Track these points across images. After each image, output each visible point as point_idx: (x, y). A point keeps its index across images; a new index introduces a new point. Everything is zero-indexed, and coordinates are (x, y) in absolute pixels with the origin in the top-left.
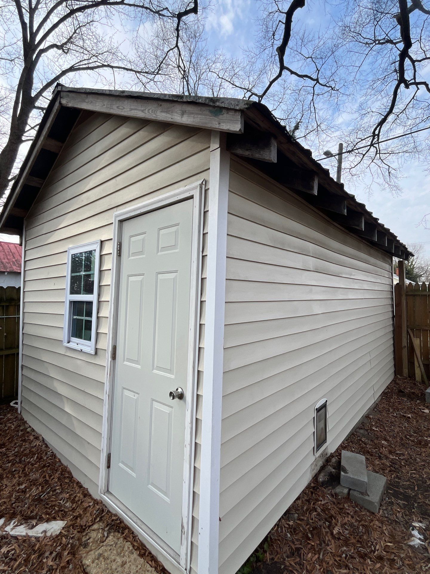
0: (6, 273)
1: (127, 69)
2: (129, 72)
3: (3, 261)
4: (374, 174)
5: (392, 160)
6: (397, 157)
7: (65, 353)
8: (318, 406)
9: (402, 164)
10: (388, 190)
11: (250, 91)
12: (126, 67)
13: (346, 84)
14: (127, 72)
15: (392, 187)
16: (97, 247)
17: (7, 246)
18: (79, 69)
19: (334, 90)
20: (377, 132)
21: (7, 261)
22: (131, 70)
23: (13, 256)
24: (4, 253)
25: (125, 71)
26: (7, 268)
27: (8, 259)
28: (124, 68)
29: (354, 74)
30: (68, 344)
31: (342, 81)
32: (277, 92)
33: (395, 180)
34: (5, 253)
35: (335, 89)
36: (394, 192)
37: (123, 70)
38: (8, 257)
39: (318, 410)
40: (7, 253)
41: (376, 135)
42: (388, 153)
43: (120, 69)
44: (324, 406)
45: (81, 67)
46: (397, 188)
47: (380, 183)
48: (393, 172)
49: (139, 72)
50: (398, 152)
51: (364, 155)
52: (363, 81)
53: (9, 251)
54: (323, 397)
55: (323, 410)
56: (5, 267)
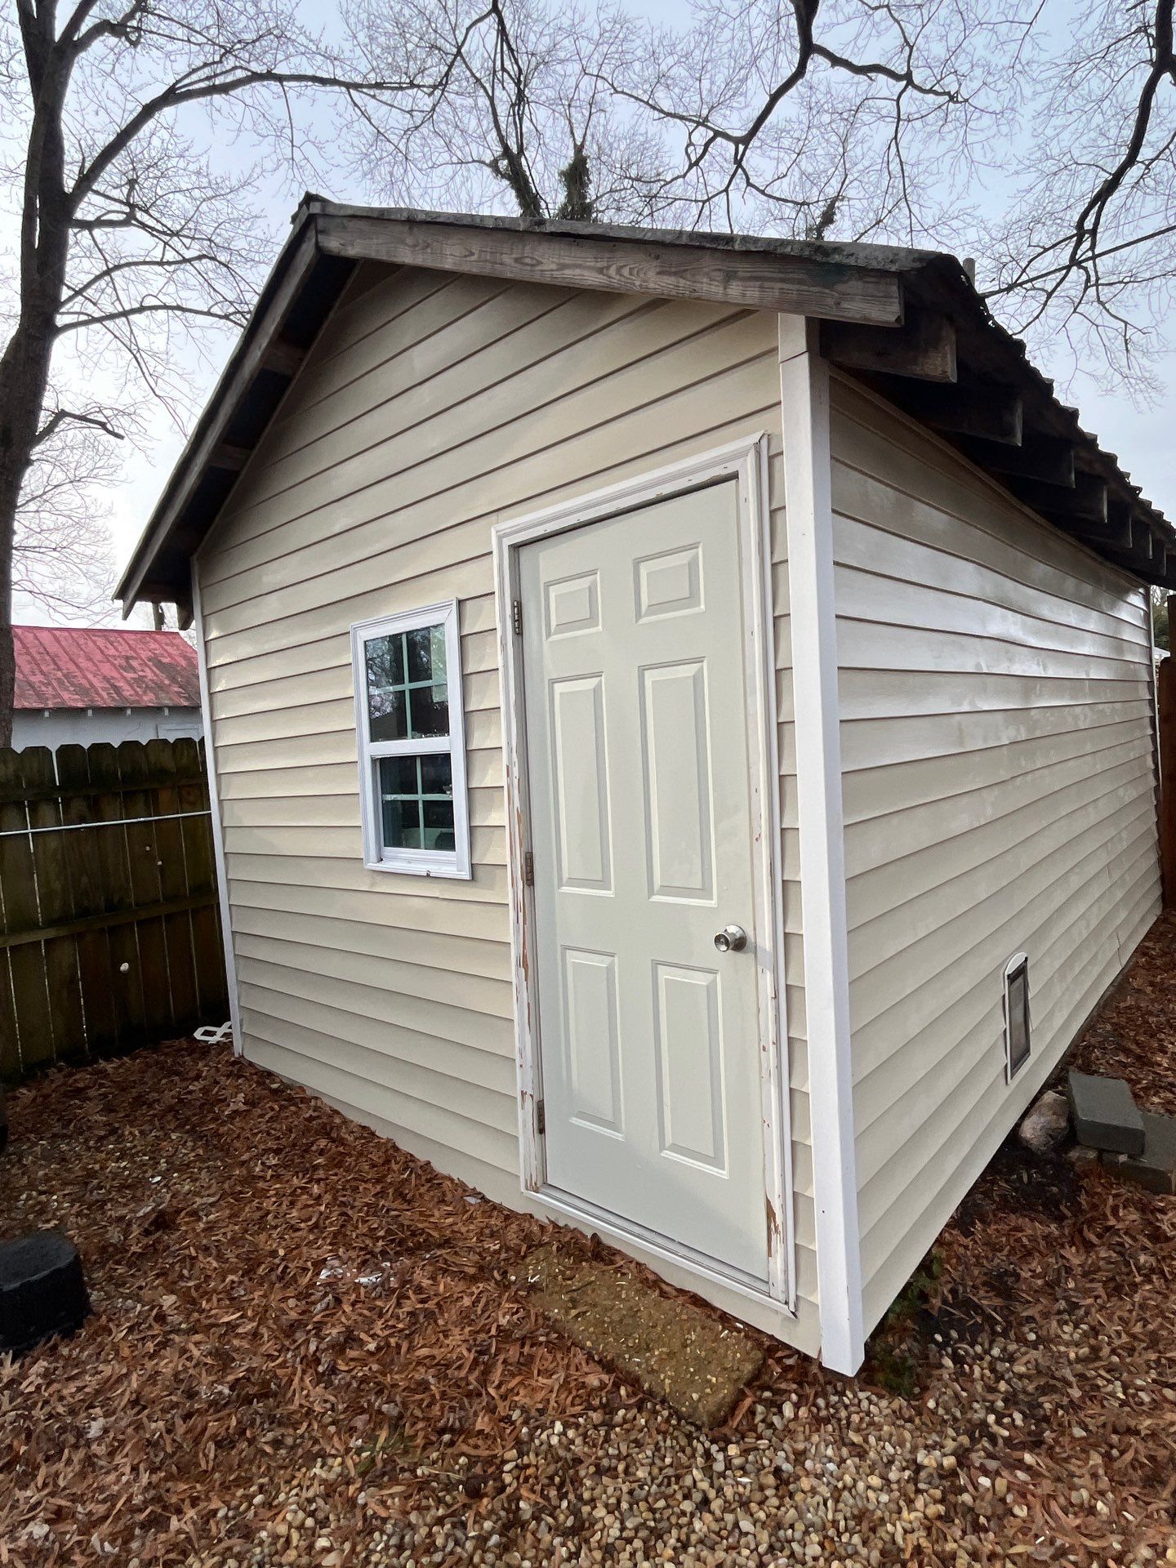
0: (47, 714)
1: (323, 81)
2: (328, 88)
3: (32, 679)
4: (1081, 346)
5: (1131, 303)
6: (1147, 290)
7: (372, 885)
8: (1011, 968)
9: (1163, 311)
10: (1121, 391)
11: (703, 124)
12: (320, 74)
13: (990, 79)
14: (323, 88)
15: (1132, 381)
16: (450, 619)
17: (31, 636)
18: (190, 95)
19: (957, 102)
20: (1088, 224)
21: (41, 678)
22: (334, 82)
23: (56, 664)
24: (29, 658)
25: (317, 86)
26: (47, 699)
27: (42, 672)
28: (315, 79)
29: (1014, 46)
30: (380, 865)
31: (978, 72)
32: (789, 121)
33: (1145, 362)
34: (33, 657)
35: (960, 99)
36: (1139, 397)
37: (310, 83)
38: (43, 668)
39: (1012, 978)
40: (38, 657)
41: (1088, 231)
42: (1120, 282)
43: (303, 83)
44: (1021, 971)
45: (196, 86)
46: (1150, 383)
47: (1099, 373)
48: (1136, 337)
49: (357, 86)
50: (1147, 275)
51: (1049, 295)
52: (1042, 68)
53: (42, 650)
54: (1018, 950)
55: (1020, 980)
56: (40, 696)
